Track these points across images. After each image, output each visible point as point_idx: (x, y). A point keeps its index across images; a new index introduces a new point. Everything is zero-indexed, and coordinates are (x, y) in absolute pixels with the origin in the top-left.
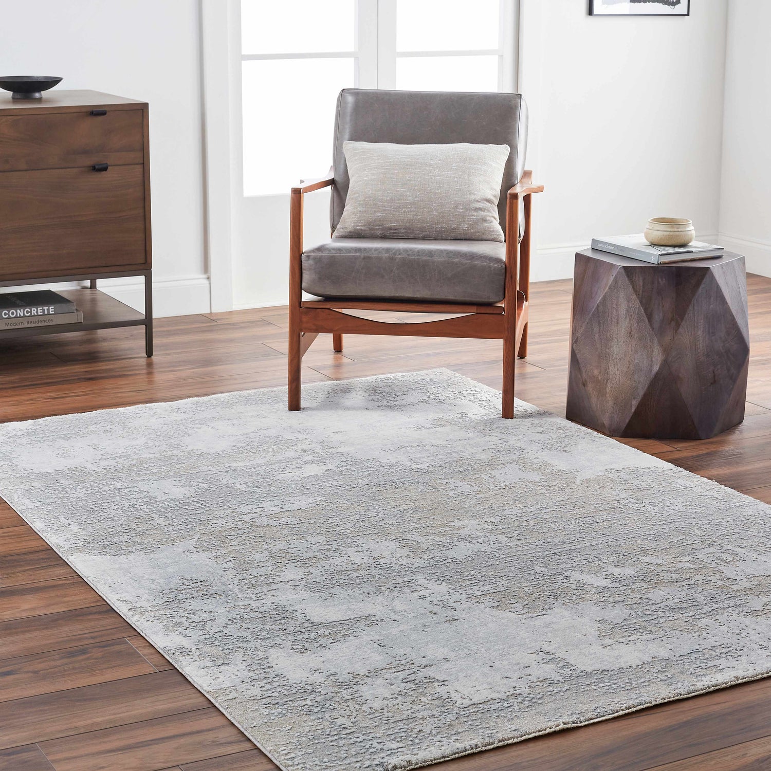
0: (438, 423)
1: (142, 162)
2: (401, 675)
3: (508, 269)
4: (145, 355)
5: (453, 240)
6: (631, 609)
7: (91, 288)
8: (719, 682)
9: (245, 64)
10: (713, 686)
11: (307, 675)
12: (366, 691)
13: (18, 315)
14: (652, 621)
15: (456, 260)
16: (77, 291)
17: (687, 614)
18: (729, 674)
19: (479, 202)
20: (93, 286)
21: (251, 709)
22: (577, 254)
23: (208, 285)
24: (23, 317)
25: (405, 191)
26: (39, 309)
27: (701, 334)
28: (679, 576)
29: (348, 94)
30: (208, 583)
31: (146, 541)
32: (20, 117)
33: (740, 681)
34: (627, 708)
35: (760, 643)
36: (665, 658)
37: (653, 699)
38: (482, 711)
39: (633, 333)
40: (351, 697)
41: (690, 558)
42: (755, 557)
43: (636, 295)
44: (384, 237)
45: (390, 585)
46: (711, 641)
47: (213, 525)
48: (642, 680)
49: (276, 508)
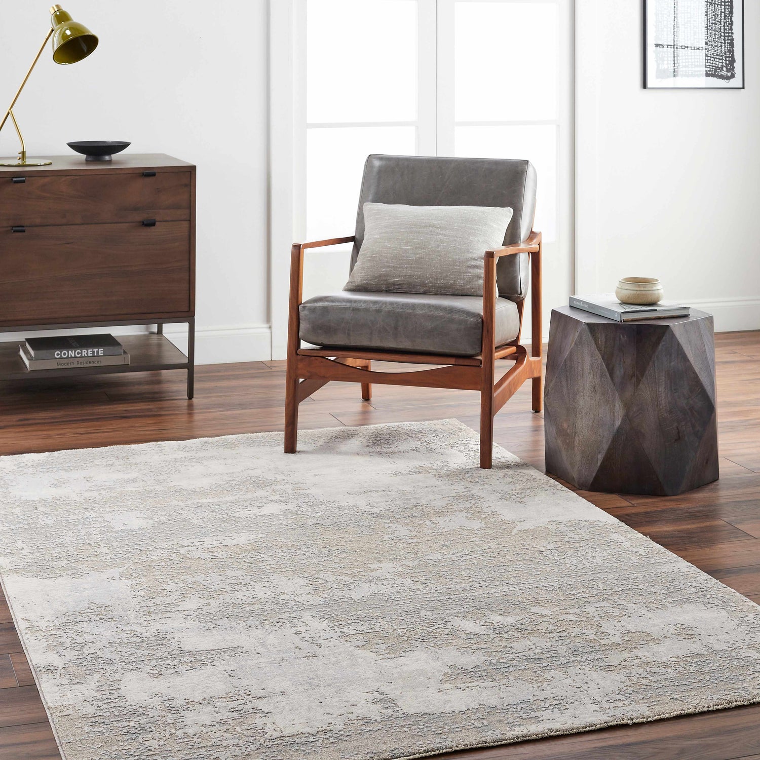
0: (417, 471)
1: (189, 219)
2: (231, 705)
3: (485, 324)
4: (186, 397)
5: (452, 295)
6: (489, 656)
7: (157, 334)
8: (531, 732)
9: (310, 131)
10: (523, 737)
11: (146, 699)
12: (190, 717)
13: (70, 356)
14: (502, 670)
15: (436, 313)
16: (144, 335)
17: (539, 665)
18: (544, 726)
19: (476, 260)
20: (160, 331)
21: (76, 726)
22: (553, 311)
23: (269, 334)
24: (73, 358)
25: (408, 249)
26: (89, 350)
27: (663, 391)
28: (556, 627)
29: (374, 160)
30: (111, 608)
31: (81, 567)
32: (77, 177)
33: (553, 734)
34: (425, 752)
35: (595, 698)
36: (492, 706)
37: (455, 745)
38: (285, 744)
39: (596, 388)
40: (173, 722)
41: (578, 611)
42: (642, 614)
43: (599, 350)
44: (389, 292)
45: (274, 620)
46: (548, 694)
47: (149, 556)
48: (457, 726)
49: (215, 543)
